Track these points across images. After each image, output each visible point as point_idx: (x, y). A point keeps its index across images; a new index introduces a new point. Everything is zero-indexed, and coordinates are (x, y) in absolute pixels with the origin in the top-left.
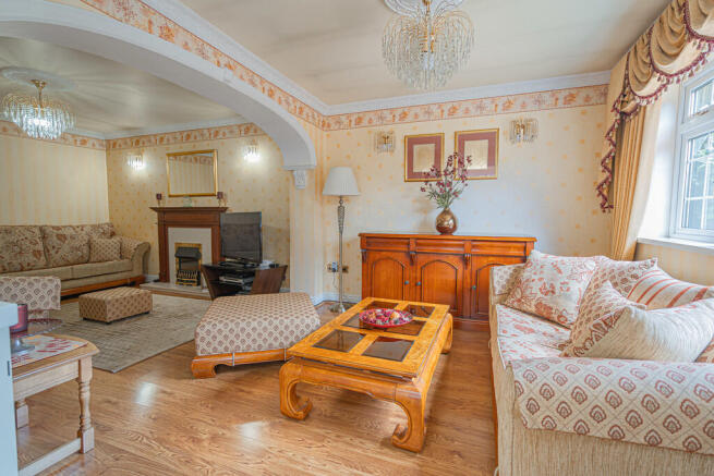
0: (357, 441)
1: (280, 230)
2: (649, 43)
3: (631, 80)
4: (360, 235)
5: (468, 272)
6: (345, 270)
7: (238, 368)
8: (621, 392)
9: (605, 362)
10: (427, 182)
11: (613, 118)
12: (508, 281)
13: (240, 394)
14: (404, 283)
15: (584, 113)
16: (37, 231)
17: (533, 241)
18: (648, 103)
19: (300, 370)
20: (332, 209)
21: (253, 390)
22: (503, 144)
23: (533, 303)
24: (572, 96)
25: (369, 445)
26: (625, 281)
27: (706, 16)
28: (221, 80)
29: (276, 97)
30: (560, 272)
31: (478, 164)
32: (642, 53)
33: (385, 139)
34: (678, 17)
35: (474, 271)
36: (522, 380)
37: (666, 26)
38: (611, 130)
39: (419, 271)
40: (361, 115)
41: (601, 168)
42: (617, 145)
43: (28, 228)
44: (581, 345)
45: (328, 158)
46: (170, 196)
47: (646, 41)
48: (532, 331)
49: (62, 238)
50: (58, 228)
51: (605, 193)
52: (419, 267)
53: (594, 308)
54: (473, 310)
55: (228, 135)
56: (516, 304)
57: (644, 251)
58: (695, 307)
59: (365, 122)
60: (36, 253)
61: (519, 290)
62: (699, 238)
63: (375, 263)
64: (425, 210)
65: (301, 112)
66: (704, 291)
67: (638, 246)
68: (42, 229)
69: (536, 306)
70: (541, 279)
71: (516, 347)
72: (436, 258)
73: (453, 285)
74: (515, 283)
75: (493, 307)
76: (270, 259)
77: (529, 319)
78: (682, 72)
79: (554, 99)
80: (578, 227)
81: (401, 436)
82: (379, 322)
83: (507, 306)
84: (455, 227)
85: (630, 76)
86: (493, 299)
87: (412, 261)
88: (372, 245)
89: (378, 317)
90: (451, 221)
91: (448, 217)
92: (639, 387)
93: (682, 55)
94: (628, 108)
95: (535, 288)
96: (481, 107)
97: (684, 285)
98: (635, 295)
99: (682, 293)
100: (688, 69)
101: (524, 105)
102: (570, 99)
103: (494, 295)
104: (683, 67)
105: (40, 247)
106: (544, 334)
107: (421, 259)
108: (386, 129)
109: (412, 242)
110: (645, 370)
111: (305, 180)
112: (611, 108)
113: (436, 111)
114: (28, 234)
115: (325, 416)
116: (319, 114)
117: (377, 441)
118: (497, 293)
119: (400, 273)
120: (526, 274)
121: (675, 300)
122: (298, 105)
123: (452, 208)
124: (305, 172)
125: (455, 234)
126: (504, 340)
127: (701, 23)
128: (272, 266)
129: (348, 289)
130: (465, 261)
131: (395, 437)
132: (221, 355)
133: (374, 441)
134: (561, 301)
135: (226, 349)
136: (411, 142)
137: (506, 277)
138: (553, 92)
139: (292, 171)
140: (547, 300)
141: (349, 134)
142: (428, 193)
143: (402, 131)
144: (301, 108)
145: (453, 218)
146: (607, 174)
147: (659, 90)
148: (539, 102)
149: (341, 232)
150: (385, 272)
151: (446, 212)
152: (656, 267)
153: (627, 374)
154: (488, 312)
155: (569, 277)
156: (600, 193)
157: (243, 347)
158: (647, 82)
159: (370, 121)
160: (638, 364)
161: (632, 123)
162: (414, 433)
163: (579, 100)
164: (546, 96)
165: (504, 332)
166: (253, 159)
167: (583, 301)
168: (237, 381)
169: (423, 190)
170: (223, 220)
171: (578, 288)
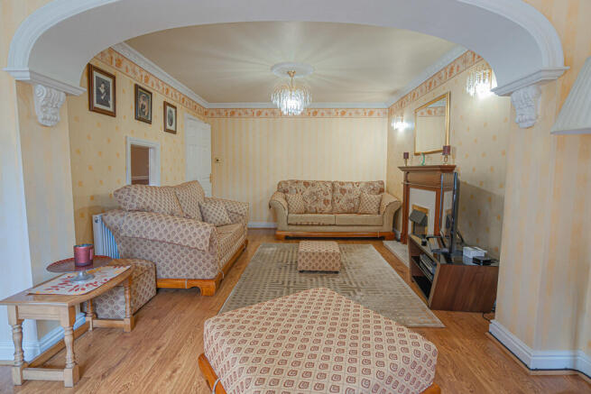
16: (329, 185)
43: (324, 183)
46: (417, 154)
49: (343, 191)
50: (342, 184)
60: (326, 202)
68: (333, 184)
105: (329, 197)
114: (324, 188)
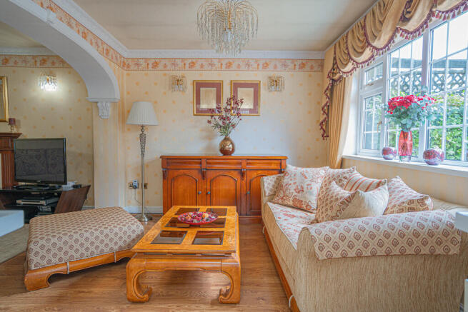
0: (193, 306)
1: (80, 155)
2: (347, 42)
3: (338, 61)
4: (162, 157)
5: (244, 182)
6: (145, 186)
7: (73, 274)
8: (360, 232)
9: (350, 220)
10: (212, 116)
11: (328, 82)
12: (273, 186)
13: (81, 295)
14: (197, 193)
15: (310, 76)
17: (285, 158)
18: (347, 76)
19: (144, 263)
20: (134, 136)
21: (92, 289)
22: (263, 92)
23: (291, 199)
24: (303, 64)
25: (203, 306)
26: (340, 180)
27: (376, 37)
28: (45, 20)
29: (88, 38)
30: (306, 178)
31: (247, 105)
32: (343, 47)
33: (177, 82)
34: (362, 32)
35: (248, 181)
36: (315, 235)
37: (355, 35)
38: (327, 89)
39: (208, 183)
40: (157, 60)
41: (322, 112)
42: (331, 98)
44: (334, 215)
45: (128, 93)
47: (345, 41)
48: (294, 216)
51: (324, 127)
52: (208, 180)
53: (329, 197)
54: (248, 210)
55: (20, 64)
56: (280, 201)
57: (346, 163)
58: (379, 190)
59: (161, 66)
61: (282, 192)
62: (372, 155)
63: (174, 179)
64: (210, 137)
65: (107, 54)
66: (380, 182)
67: (343, 160)
69: (293, 201)
70: (295, 183)
71: (290, 226)
72: (222, 173)
73: (233, 192)
74: (278, 187)
75: (266, 205)
76: (72, 181)
77: (289, 209)
78: (364, 62)
79: (293, 65)
80: (309, 149)
81: (225, 295)
82: (195, 221)
83: (274, 203)
84: (233, 150)
85: (337, 58)
86: (264, 199)
87: (203, 176)
88: (172, 165)
89: (193, 218)
90: (231, 146)
91: (228, 143)
92: (367, 229)
93: (364, 53)
94: (336, 77)
95: (292, 189)
96: (248, 65)
97: (371, 180)
98: (348, 188)
99: (371, 184)
100: (367, 61)
101: (275, 67)
102: (303, 66)
103: (265, 196)
104: (364, 60)
106: (301, 217)
107: (210, 175)
108: (179, 74)
109: (204, 162)
110: (367, 220)
111: (108, 111)
112: (326, 76)
113: (218, 65)
115: (163, 296)
116: (121, 56)
117: (208, 303)
118: (267, 194)
119: (194, 186)
120: (286, 180)
121: (368, 188)
122: (105, 47)
123: (231, 136)
124: (108, 104)
125: (233, 155)
126: (281, 223)
127: (374, 40)
128: (74, 186)
129: (148, 202)
130: (242, 174)
131: (222, 297)
132: (56, 266)
133: (205, 303)
134: (307, 196)
135: (60, 259)
136: (199, 85)
137: (273, 183)
138: (293, 61)
139: (97, 103)
140: (299, 196)
141: (146, 74)
142: (212, 125)
143: (192, 76)
144: (107, 50)
145: (232, 143)
146: (325, 116)
147: (352, 70)
148: (285, 65)
149: (143, 155)
150: (182, 186)
151: (227, 139)
152: (356, 172)
153: (361, 223)
154: (260, 209)
155: (311, 181)
156: (322, 128)
157: (77, 256)
158: (347, 64)
159: (165, 66)
160: (364, 219)
161: (338, 86)
162: (235, 291)
163: (307, 68)
164: (289, 63)
165: (280, 218)
166: (51, 89)
167: (319, 195)
168: (72, 286)
169: (209, 122)
170: (17, 145)
171: (316, 187)
